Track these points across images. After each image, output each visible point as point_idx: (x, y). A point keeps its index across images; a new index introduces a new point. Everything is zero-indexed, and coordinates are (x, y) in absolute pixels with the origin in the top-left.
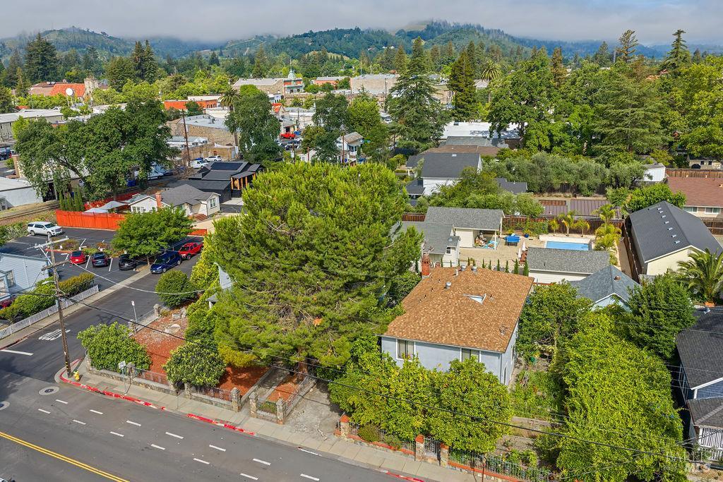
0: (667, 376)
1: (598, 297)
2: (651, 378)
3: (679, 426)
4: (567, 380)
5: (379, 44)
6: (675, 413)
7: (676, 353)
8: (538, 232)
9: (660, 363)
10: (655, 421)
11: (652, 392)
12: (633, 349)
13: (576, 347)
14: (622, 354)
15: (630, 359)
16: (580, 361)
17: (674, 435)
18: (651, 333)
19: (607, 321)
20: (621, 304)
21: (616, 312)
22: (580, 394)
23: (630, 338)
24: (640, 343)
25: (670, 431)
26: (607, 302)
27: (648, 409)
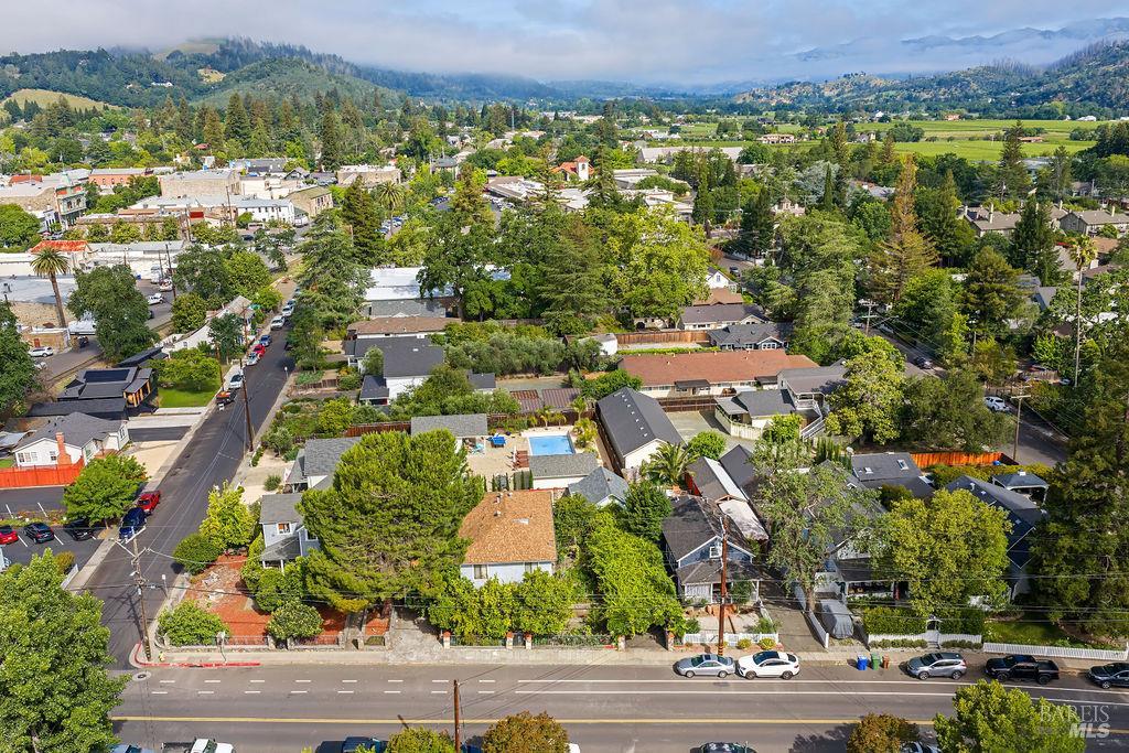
0: (660, 554)
1: (600, 499)
2: (651, 558)
3: (673, 587)
4: (597, 571)
5: (145, 78)
6: (669, 580)
7: (662, 536)
8: (519, 428)
9: (654, 546)
10: (660, 588)
11: (653, 568)
12: (634, 539)
13: (595, 544)
14: (629, 544)
15: (633, 546)
16: (602, 556)
17: (672, 593)
18: (645, 525)
19: (610, 519)
20: (617, 502)
21: (614, 509)
22: (608, 578)
23: (630, 530)
24: (638, 533)
25: (669, 592)
26: (606, 502)
27: (653, 580)
